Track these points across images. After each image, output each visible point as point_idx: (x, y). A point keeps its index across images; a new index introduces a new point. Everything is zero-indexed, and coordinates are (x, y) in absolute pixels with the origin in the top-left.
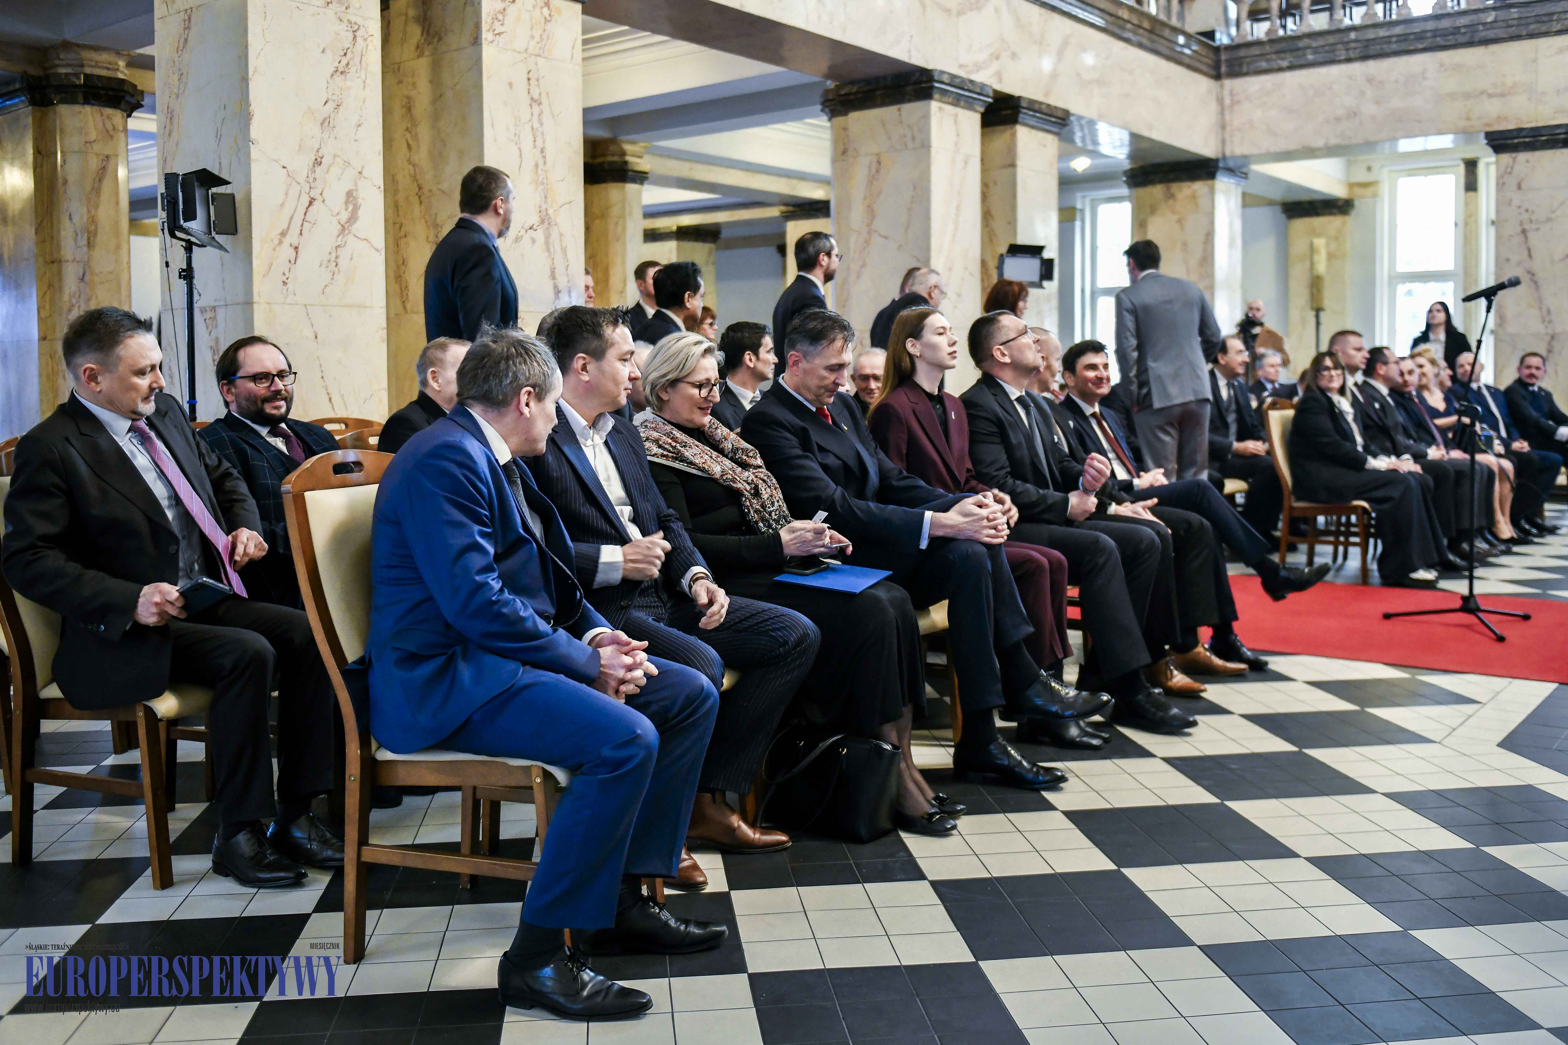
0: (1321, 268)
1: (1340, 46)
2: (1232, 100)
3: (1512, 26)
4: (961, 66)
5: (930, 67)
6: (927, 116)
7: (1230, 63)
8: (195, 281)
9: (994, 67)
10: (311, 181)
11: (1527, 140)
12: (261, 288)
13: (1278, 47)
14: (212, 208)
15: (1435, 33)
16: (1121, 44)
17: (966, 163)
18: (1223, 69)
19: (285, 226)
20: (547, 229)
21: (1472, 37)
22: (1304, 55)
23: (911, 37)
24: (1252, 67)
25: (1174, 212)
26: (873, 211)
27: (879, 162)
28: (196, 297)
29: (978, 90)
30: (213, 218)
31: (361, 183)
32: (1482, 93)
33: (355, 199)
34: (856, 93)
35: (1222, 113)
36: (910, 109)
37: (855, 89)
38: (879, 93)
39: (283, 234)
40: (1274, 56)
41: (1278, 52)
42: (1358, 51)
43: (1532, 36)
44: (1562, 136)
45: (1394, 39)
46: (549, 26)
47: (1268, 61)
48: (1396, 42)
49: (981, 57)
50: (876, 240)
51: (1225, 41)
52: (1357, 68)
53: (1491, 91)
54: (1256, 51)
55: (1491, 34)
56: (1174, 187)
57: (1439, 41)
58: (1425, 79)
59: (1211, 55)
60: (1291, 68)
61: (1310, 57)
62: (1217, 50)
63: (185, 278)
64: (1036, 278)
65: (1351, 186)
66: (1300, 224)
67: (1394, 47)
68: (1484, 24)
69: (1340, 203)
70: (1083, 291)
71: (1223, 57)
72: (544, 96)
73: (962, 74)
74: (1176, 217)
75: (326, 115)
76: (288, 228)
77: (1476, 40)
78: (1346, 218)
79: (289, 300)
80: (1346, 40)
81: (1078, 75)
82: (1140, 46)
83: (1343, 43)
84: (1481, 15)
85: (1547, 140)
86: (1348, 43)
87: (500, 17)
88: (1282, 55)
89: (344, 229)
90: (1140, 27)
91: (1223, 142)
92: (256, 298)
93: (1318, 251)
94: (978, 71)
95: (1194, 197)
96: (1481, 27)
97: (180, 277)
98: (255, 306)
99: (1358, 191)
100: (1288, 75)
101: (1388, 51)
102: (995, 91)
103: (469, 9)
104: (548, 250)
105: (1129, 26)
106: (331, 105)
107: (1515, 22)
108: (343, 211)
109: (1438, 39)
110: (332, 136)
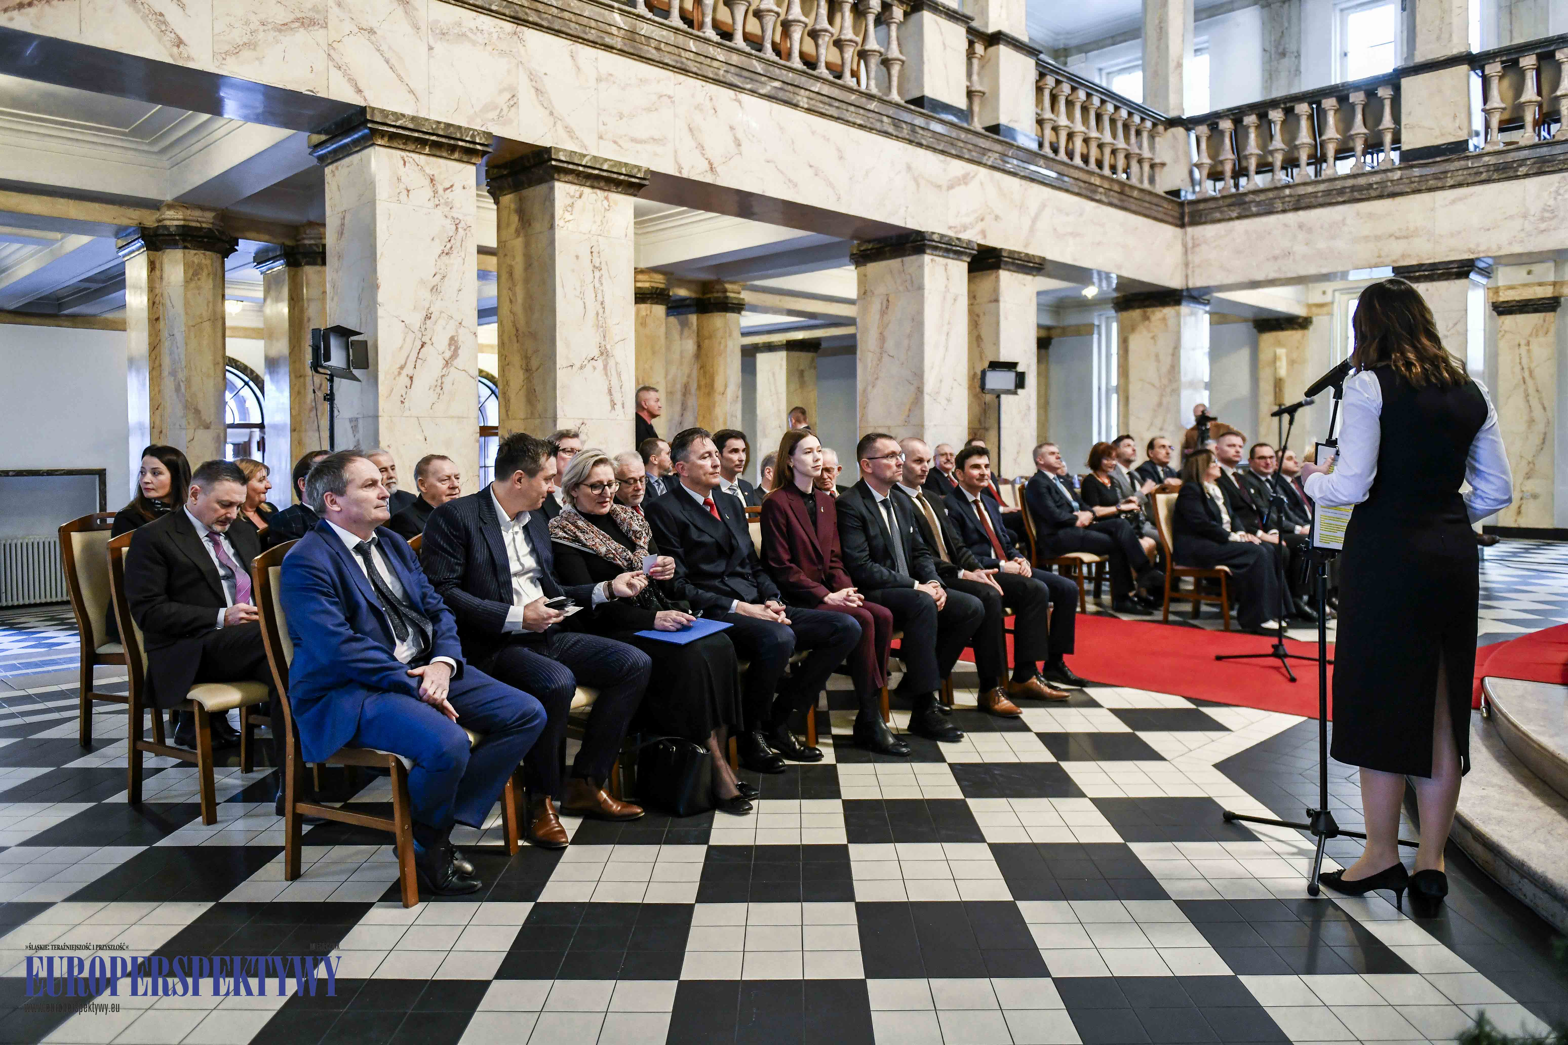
0: (1283, 372)
1: (1278, 200)
2: (1193, 243)
3: (1414, 182)
4: (950, 228)
5: (923, 230)
6: (921, 267)
7: (1192, 215)
8: (335, 402)
9: (980, 226)
10: (423, 330)
11: (1426, 273)
12: (385, 406)
13: (1229, 201)
14: (351, 350)
15: (1353, 188)
16: (1093, 204)
17: (955, 300)
18: (1186, 219)
19: (403, 363)
20: (606, 359)
21: (1381, 192)
22: (1250, 207)
23: (907, 207)
24: (1209, 218)
25: (1149, 331)
26: (884, 337)
27: (888, 301)
28: (336, 413)
29: (964, 245)
30: (351, 358)
31: (462, 331)
32: (1390, 236)
33: (456, 342)
34: (871, 249)
35: (1186, 252)
36: (911, 260)
37: (870, 246)
38: (887, 249)
39: (402, 368)
40: (1225, 209)
41: (1229, 205)
42: (1291, 204)
43: (1430, 190)
44: (1455, 270)
45: (1320, 194)
46: (608, 214)
47: (1221, 212)
48: (1322, 196)
49: (967, 220)
50: (886, 358)
51: (1191, 197)
52: (1292, 218)
53: (1397, 234)
54: (1211, 205)
55: (1397, 189)
56: (1149, 310)
57: (1357, 195)
58: (1344, 225)
59: (1177, 208)
60: (1239, 218)
61: (1254, 209)
62: (1182, 204)
63: (328, 400)
64: (1012, 386)
65: (1309, 306)
66: (1268, 338)
67: (1321, 200)
68: (1392, 181)
69: (1300, 320)
70: (1099, 389)
71: (1187, 210)
72: (603, 264)
73: (951, 233)
74: (1151, 335)
75: (435, 283)
76: (406, 363)
77: (1386, 194)
78: (1306, 331)
79: (405, 414)
80: (1282, 195)
81: (1055, 229)
82: (1111, 204)
83: (1279, 198)
84: (1390, 174)
85: (1442, 274)
86: (1284, 197)
87: (569, 209)
88: (1232, 208)
89: (447, 363)
90: (1110, 190)
91: (1187, 276)
92: (381, 413)
93: (1280, 359)
94: (965, 231)
95: (1164, 319)
96: (1389, 184)
97: (325, 399)
98: (380, 419)
99: (1315, 310)
100: (1237, 223)
101: (1315, 203)
102: (979, 245)
103: (547, 203)
104: (606, 375)
105: (1101, 190)
106: (438, 277)
107: (1417, 179)
108: (447, 351)
109: (1355, 193)
110: (439, 299)
